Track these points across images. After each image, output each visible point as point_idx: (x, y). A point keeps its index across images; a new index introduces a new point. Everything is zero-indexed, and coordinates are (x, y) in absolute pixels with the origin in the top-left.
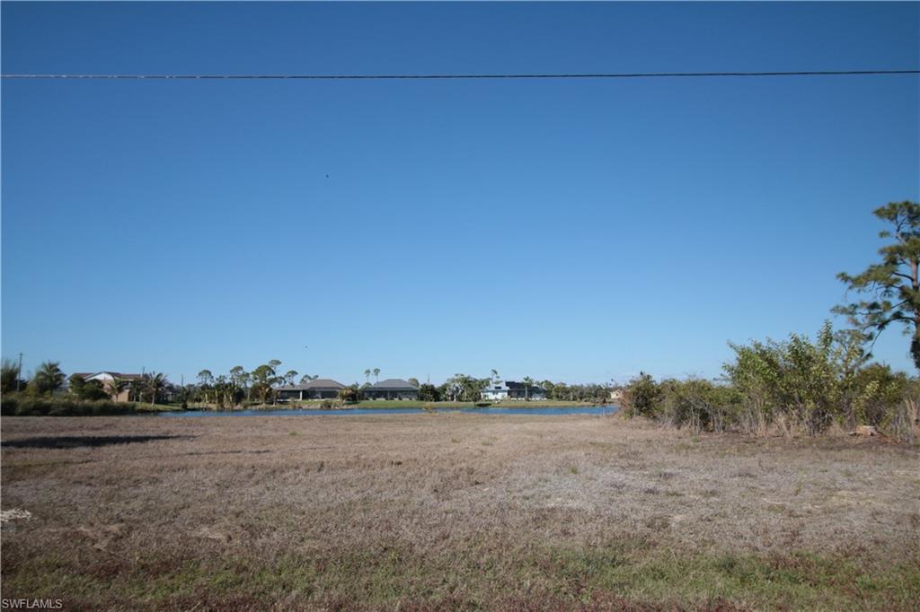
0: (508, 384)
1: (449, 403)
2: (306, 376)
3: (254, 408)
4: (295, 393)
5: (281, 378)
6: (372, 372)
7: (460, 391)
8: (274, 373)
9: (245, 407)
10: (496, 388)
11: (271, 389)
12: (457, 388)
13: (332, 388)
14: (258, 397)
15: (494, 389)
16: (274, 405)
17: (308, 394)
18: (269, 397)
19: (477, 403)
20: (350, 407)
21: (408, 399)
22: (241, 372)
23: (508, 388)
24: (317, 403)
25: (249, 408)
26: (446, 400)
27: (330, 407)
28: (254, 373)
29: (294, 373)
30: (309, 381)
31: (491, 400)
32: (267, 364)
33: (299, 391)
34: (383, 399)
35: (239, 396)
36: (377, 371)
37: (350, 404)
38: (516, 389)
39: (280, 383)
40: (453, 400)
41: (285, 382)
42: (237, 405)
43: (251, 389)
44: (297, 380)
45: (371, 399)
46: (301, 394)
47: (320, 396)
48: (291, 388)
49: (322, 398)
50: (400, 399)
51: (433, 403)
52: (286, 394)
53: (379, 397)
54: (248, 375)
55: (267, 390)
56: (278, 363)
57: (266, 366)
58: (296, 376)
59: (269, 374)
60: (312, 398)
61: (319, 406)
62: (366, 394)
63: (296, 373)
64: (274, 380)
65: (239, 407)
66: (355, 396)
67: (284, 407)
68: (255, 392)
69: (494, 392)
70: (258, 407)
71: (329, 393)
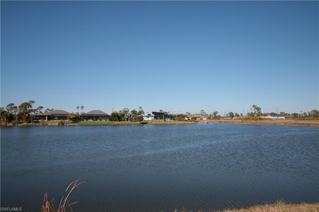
0: (153, 113)
1: (126, 122)
2: (48, 109)
3: (19, 125)
4: (43, 117)
5: (35, 110)
6: (80, 108)
7: (132, 116)
8: (31, 107)
9: (14, 124)
10: (148, 115)
11: (29, 115)
12: (130, 115)
13: (64, 114)
14: (22, 119)
15: (147, 115)
16: (31, 123)
17: (51, 118)
18: (29, 119)
19: (141, 122)
20: (75, 124)
21: (105, 120)
22: (13, 106)
23: (154, 115)
24: (56, 122)
25: (16, 125)
26: (124, 121)
27: (63, 124)
28: (19, 107)
29: (42, 107)
30: (49, 111)
31: (146, 121)
32: (28, 102)
33: (45, 116)
34: (92, 120)
35: (10, 118)
36: (82, 107)
37: (74, 123)
38: (158, 115)
39: (34, 112)
40: (128, 120)
41: (37, 112)
42: (9, 123)
43: (17, 115)
44: (43, 110)
45: (85, 120)
46: (47, 117)
47: (57, 119)
48: (41, 114)
49: (58, 120)
50: (101, 120)
51: (118, 122)
52: (38, 117)
53: (89, 119)
54: (16, 107)
55: (27, 115)
56: (33, 102)
57: (26, 103)
58: (43, 109)
59: (28, 107)
60: (53, 120)
61: (57, 124)
62: (82, 118)
63: (43, 108)
64: (32, 110)
65: (10, 124)
66: (76, 119)
67: (37, 124)
68: (20, 116)
69: (147, 117)
70: (22, 124)
71: (63, 117)
